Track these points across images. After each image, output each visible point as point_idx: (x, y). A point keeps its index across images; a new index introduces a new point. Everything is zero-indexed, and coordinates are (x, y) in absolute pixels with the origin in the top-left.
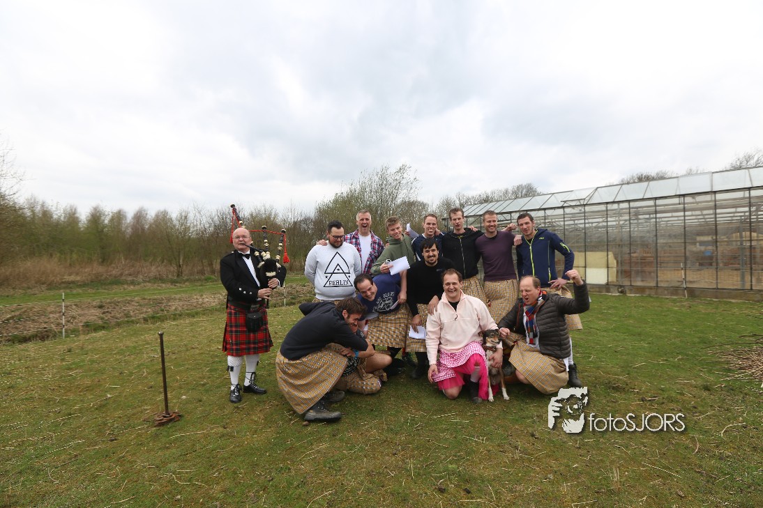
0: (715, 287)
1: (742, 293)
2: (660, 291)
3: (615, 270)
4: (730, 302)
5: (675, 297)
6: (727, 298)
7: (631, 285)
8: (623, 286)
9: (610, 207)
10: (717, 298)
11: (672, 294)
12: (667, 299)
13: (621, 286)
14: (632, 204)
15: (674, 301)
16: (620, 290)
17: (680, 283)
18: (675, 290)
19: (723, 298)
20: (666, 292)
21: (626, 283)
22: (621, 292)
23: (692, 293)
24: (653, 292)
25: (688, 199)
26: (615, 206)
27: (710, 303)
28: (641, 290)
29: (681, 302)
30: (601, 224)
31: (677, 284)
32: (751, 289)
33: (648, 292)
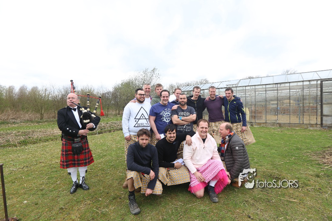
0: (289, 122)
1: (300, 125)
2: (267, 124)
3: (249, 116)
4: (295, 129)
5: (274, 127)
6: (294, 127)
7: (255, 122)
8: (252, 122)
9: (247, 88)
10: (290, 127)
11: (272, 126)
12: (271, 128)
13: (251, 123)
14: (256, 87)
15: (273, 129)
16: (251, 124)
17: (275, 121)
18: (273, 124)
19: (292, 127)
20: (270, 125)
21: (253, 121)
22: (251, 125)
23: (280, 125)
24: (264, 125)
25: (279, 85)
26: (249, 88)
27: (288, 130)
28: (259, 124)
29: (276, 129)
30: (243, 96)
31: (274, 121)
32: (303, 123)
33: (262, 125)
